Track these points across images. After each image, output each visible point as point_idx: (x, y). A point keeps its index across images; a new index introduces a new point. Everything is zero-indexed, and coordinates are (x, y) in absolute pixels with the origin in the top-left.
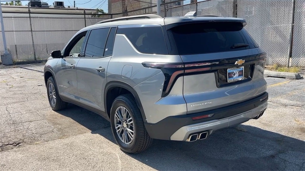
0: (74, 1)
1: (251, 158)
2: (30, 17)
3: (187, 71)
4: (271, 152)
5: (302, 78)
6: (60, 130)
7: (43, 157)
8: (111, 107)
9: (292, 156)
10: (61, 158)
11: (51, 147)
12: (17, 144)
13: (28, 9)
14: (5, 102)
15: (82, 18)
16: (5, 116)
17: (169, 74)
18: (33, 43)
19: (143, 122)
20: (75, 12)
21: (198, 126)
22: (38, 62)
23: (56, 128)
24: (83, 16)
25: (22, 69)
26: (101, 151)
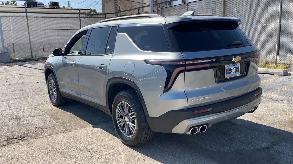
0: (69, 1)
1: (247, 150)
2: (27, 17)
3: (188, 68)
4: (265, 144)
5: (289, 74)
6: (61, 124)
7: (49, 150)
8: (113, 102)
9: (285, 147)
10: (66, 150)
11: (55, 141)
12: (22, 138)
13: (25, 9)
14: (7, 98)
15: (77, 18)
16: (8, 112)
17: (170, 71)
18: (30, 41)
19: (145, 116)
20: (69, 12)
21: (197, 120)
22: (35, 60)
23: (58, 123)
24: (78, 16)
25: (19, 67)
26: (103, 144)
